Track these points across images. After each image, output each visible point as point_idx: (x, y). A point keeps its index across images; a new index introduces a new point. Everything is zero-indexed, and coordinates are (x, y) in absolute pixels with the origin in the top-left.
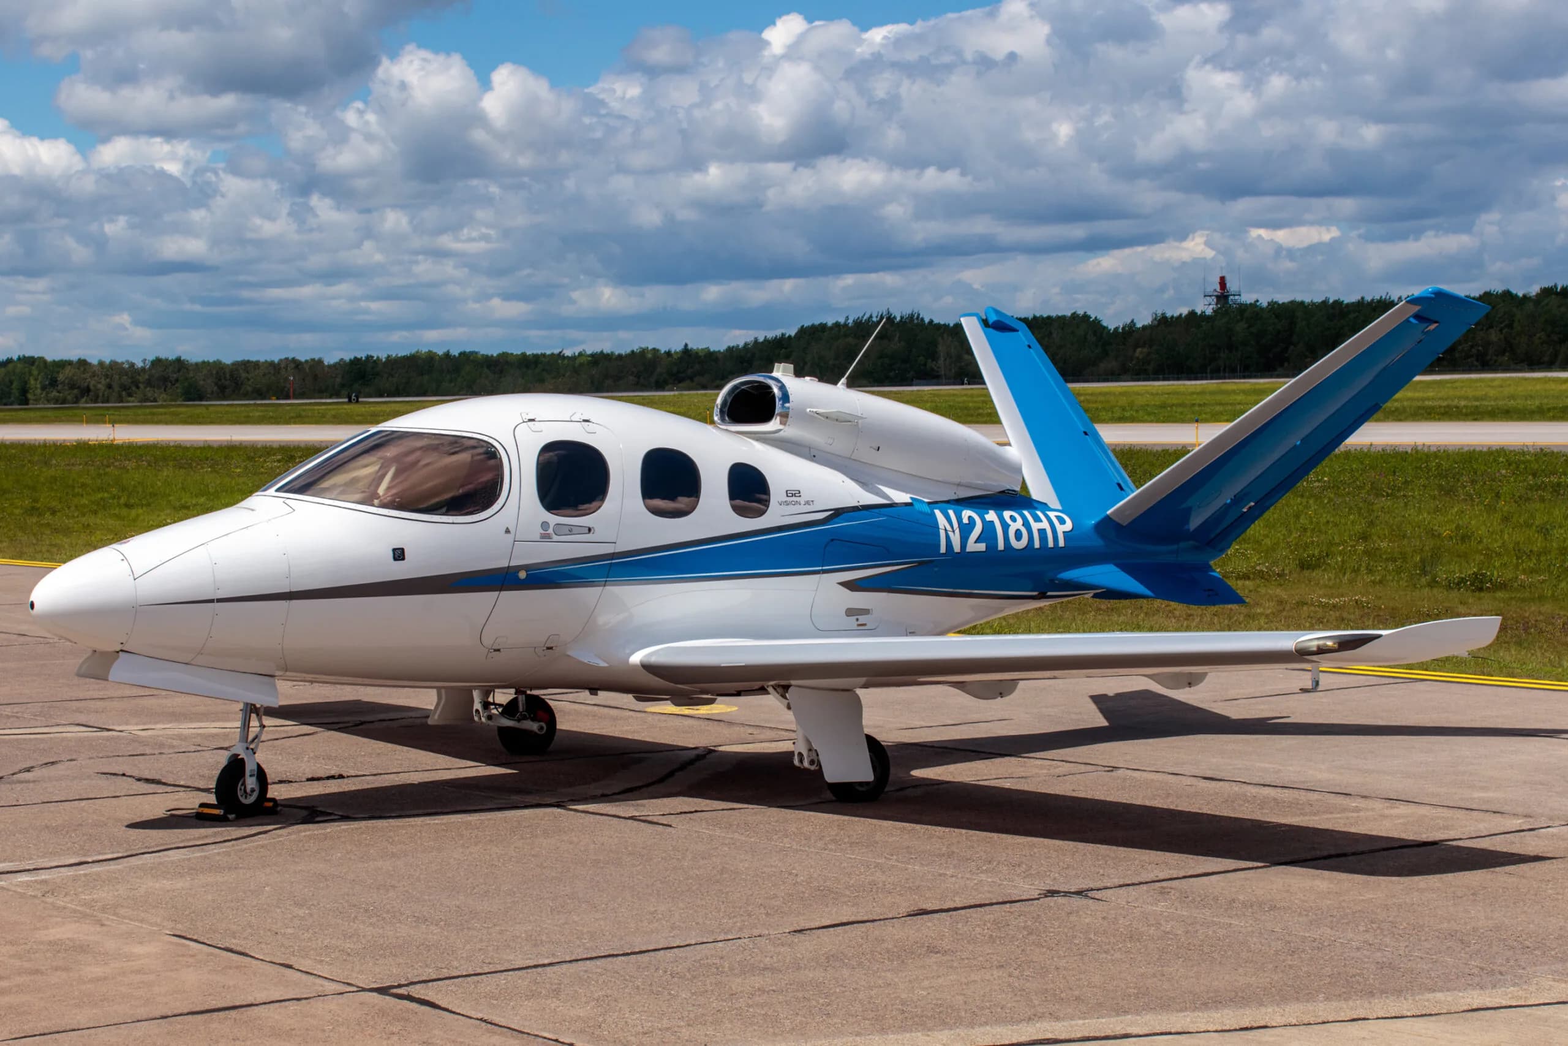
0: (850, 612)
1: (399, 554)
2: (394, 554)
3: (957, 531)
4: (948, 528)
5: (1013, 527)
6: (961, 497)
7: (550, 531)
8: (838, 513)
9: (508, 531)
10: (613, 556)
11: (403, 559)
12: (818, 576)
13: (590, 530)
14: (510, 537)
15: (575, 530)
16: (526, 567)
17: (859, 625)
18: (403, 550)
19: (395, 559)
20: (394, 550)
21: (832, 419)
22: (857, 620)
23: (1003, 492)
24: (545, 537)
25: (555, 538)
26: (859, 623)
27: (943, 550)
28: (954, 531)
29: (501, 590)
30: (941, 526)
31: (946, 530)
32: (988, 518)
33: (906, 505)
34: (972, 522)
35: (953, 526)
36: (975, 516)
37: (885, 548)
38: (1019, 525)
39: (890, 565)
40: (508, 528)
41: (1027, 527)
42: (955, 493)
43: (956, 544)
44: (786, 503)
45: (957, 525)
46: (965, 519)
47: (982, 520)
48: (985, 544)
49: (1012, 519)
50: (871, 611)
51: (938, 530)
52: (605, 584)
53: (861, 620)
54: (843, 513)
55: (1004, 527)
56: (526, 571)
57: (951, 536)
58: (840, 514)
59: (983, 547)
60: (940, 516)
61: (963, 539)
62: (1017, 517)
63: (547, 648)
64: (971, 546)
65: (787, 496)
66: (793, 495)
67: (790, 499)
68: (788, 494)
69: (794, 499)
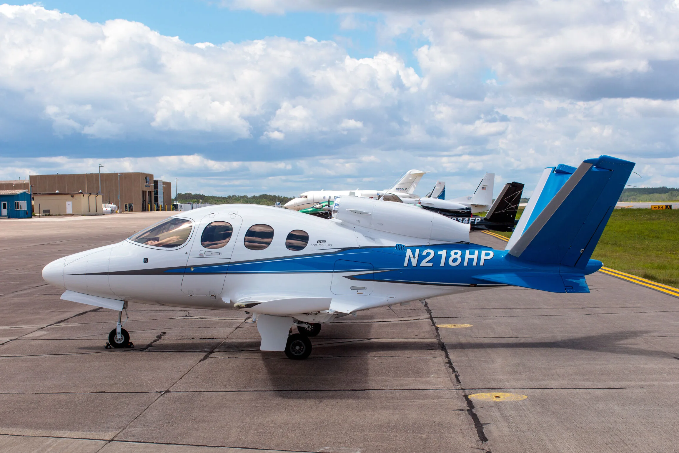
0: (353, 288)
1: (146, 260)
2: (144, 260)
3: (416, 258)
4: (412, 256)
5: (453, 256)
6: (431, 244)
7: (203, 254)
9: (186, 253)
10: (229, 263)
11: (147, 262)
13: (220, 254)
14: (187, 255)
15: (213, 254)
16: (193, 266)
17: (358, 293)
18: (147, 259)
19: (144, 262)
20: (144, 259)
21: (358, 213)
22: (357, 291)
23: (460, 242)
24: (201, 256)
25: (205, 256)
26: (358, 292)
27: (406, 264)
28: (414, 258)
29: (184, 274)
30: (407, 255)
31: (409, 257)
32: (439, 253)
33: (390, 247)
34: (428, 254)
35: (415, 256)
36: (432, 252)
37: (370, 264)
38: (458, 256)
39: (374, 270)
40: (186, 252)
41: (463, 257)
42: (428, 243)
43: (414, 262)
44: (316, 245)
45: (418, 255)
46: (424, 253)
47: (436, 253)
48: (432, 263)
49: (456, 253)
50: (366, 288)
51: (405, 256)
52: (226, 273)
53: (360, 291)
54: (348, 250)
55: (448, 256)
56: (193, 268)
57: (412, 259)
58: (346, 250)
59: (431, 264)
60: (409, 252)
61: (419, 261)
62: (460, 253)
63: (212, 296)
64: (424, 264)
65: (317, 243)
66: (321, 242)
67: (319, 244)
68: (318, 242)
69: (321, 244)
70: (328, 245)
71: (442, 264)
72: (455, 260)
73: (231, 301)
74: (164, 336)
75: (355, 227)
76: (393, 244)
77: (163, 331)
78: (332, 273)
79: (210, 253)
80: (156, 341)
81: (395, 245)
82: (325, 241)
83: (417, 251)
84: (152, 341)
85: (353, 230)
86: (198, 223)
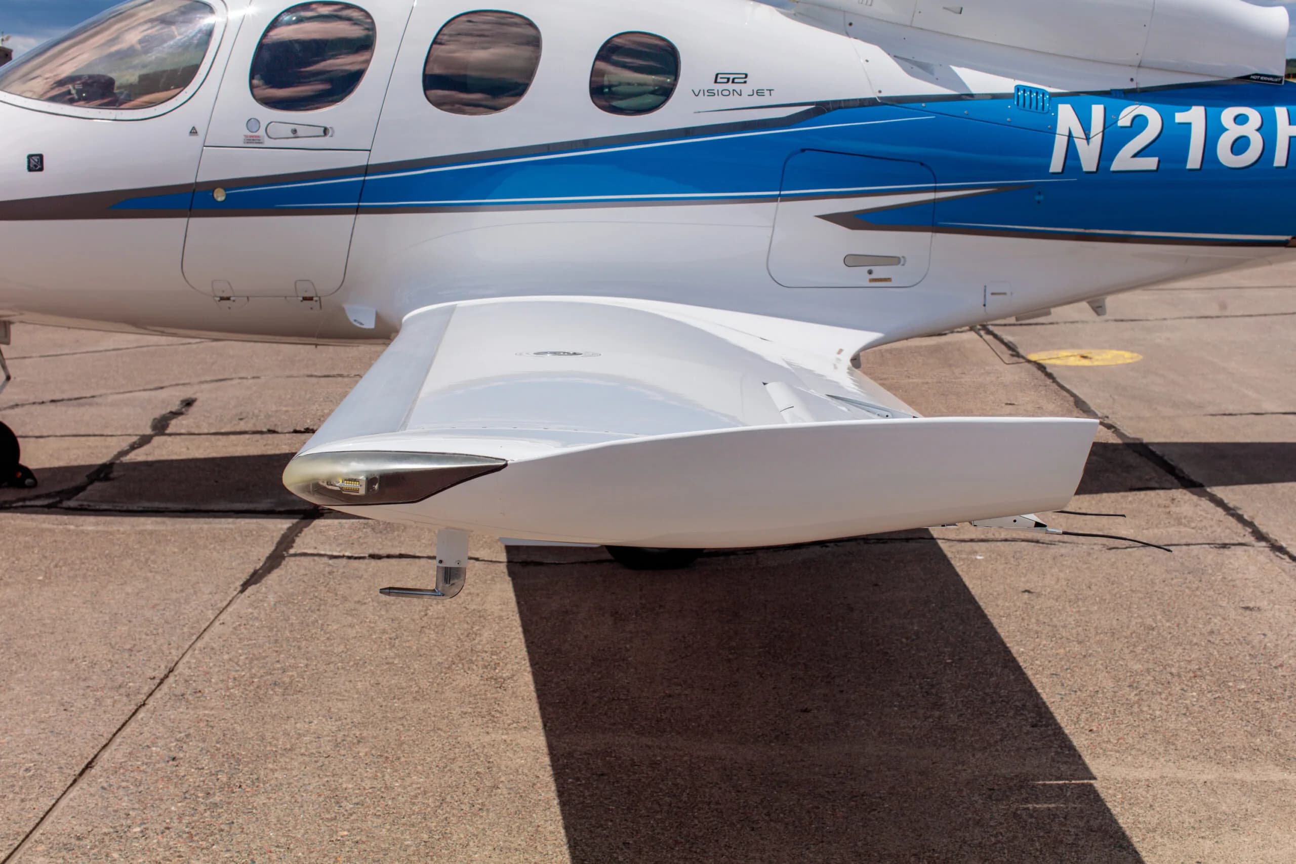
0: (852, 260)
1: (36, 163)
2: (29, 162)
3: (1097, 140)
4: (1078, 132)
5: (1233, 132)
6: (1143, 85)
7: (261, 132)
8: (821, 109)
9: (194, 132)
10: (367, 170)
11: (41, 169)
12: (772, 205)
13: (326, 131)
14: (197, 140)
15: (301, 131)
16: (225, 184)
17: (872, 280)
18: (41, 157)
19: (30, 169)
20: (30, 157)
22: (870, 272)
23: (1247, 77)
24: (253, 141)
25: (268, 143)
26: (873, 276)
27: (1056, 164)
28: (1088, 139)
29: (191, 216)
30: (1061, 128)
31: (1070, 136)
32: (1180, 117)
33: (995, 97)
34: (1139, 123)
35: (1090, 132)
36: (1152, 115)
37: (922, 164)
38: (1251, 129)
39: (935, 190)
40: (194, 128)
41: (1268, 130)
42: (1132, 80)
43: (1089, 157)
44: (711, 93)
45: (1101, 129)
46: (1125, 119)
47: (1166, 121)
48: (1156, 159)
49: (1240, 120)
50: (902, 260)
51: (1053, 132)
52: (357, 211)
53: (880, 271)
54: (834, 109)
55: (1213, 131)
56: (226, 190)
57: (1080, 144)
58: (829, 110)
59: (1150, 163)
60: (1066, 115)
61: (1109, 150)
62: (1254, 116)
63: (305, 299)
64: (1124, 161)
65: (716, 82)
66: (728, 79)
67: (720, 87)
68: (719, 80)
69: (730, 86)
70: (759, 93)
71: (1194, 160)
72: (1241, 144)
73: (379, 318)
74: (180, 418)
75: (851, 24)
76: (1006, 85)
77: (188, 393)
78: (775, 204)
79: (287, 130)
80: (145, 440)
81: (1012, 90)
82: (746, 76)
83: (1097, 112)
84: (125, 444)
85: (848, 35)
86: (235, 15)
